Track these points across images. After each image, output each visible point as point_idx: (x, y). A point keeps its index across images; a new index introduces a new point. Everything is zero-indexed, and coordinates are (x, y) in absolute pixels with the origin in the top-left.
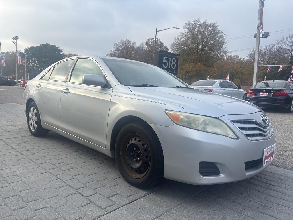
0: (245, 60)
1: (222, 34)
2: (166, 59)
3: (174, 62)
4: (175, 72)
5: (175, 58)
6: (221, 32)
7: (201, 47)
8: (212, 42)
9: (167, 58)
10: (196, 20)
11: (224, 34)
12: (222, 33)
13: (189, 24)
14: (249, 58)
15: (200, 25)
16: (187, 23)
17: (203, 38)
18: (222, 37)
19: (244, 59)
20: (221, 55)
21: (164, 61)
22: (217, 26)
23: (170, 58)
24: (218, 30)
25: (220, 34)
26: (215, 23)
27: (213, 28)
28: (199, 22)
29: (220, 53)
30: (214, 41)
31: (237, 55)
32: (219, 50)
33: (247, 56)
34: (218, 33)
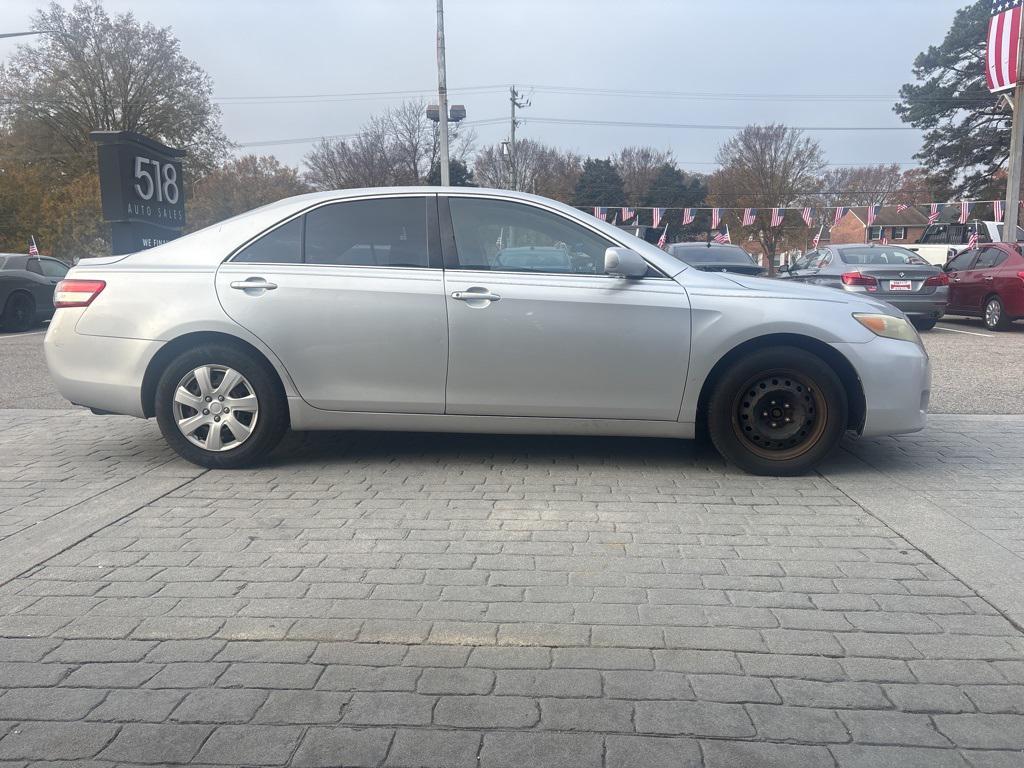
0: (298, 174)
1: (197, 74)
2: (144, 167)
3: (170, 177)
4: (178, 216)
5: (172, 163)
6: (192, 68)
7: (118, 113)
8: (161, 100)
9: (147, 161)
10: (90, 4)
11: (204, 75)
12: (198, 69)
13: (57, 18)
14: (313, 169)
15: (107, 28)
16: (48, 12)
17: (123, 79)
18: (199, 84)
19: (295, 173)
20: (203, 152)
21: (139, 174)
22: (173, 43)
23: (156, 163)
24: (181, 57)
25: (190, 72)
26: (163, 30)
27: (161, 46)
28: (102, 15)
29: (197, 143)
30: (171, 97)
31: (272, 158)
32: (194, 131)
33: (306, 163)
34: (180, 69)
